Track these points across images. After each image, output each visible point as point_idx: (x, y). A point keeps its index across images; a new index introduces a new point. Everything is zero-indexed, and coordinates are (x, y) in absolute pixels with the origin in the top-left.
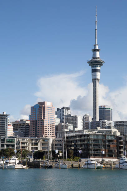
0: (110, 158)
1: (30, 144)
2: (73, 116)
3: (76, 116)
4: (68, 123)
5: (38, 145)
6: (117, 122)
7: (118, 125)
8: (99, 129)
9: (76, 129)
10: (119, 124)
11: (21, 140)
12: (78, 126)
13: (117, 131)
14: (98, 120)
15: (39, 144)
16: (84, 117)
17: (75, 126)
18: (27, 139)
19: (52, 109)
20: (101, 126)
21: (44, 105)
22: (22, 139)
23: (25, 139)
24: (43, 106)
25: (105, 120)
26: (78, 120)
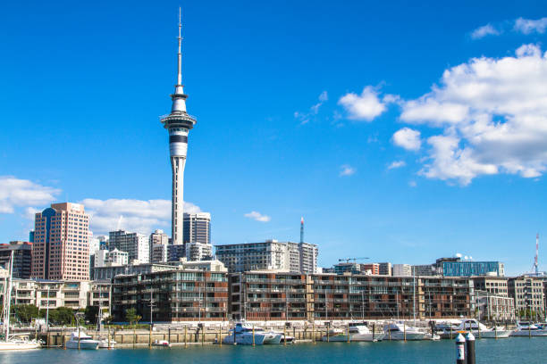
0: (214, 320)
1: (39, 294)
2: (128, 235)
3: (135, 234)
4: (119, 249)
5: (56, 295)
6: (221, 247)
7: (224, 252)
8: (184, 260)
9: (136, 262)
10: (224, 250)
11: (18, 284)
12: (139, 255)
13: (222, 265)
14: (182, 244)
15: (59, 294)
16: (152, 237)
17: (133, 256)
18: (31, 285)
19: (83, 219)
20: (188, 254)
21: (66, 210)
22: (21, 284)
23: (26, 284)
24: (64, 212)
25: (197, 243)
26: (140, 243)
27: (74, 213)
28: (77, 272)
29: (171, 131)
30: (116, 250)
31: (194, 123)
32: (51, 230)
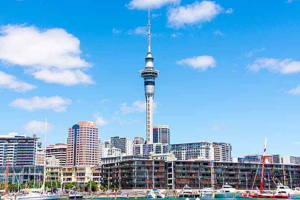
1: (62, 174)
2: (121, 139)
4: (116, 147)
5: (72, 175)
6: (173, 145)
10: (175, 147)
12: (127, 151)
17: (124, 151)
19: (95, 130)
21: (85, 125)
27: (90, 127)
28: (92, 160)
29: (145, 79)
30: (114, 148)
31: (158, 73)
32: (77, 137)
